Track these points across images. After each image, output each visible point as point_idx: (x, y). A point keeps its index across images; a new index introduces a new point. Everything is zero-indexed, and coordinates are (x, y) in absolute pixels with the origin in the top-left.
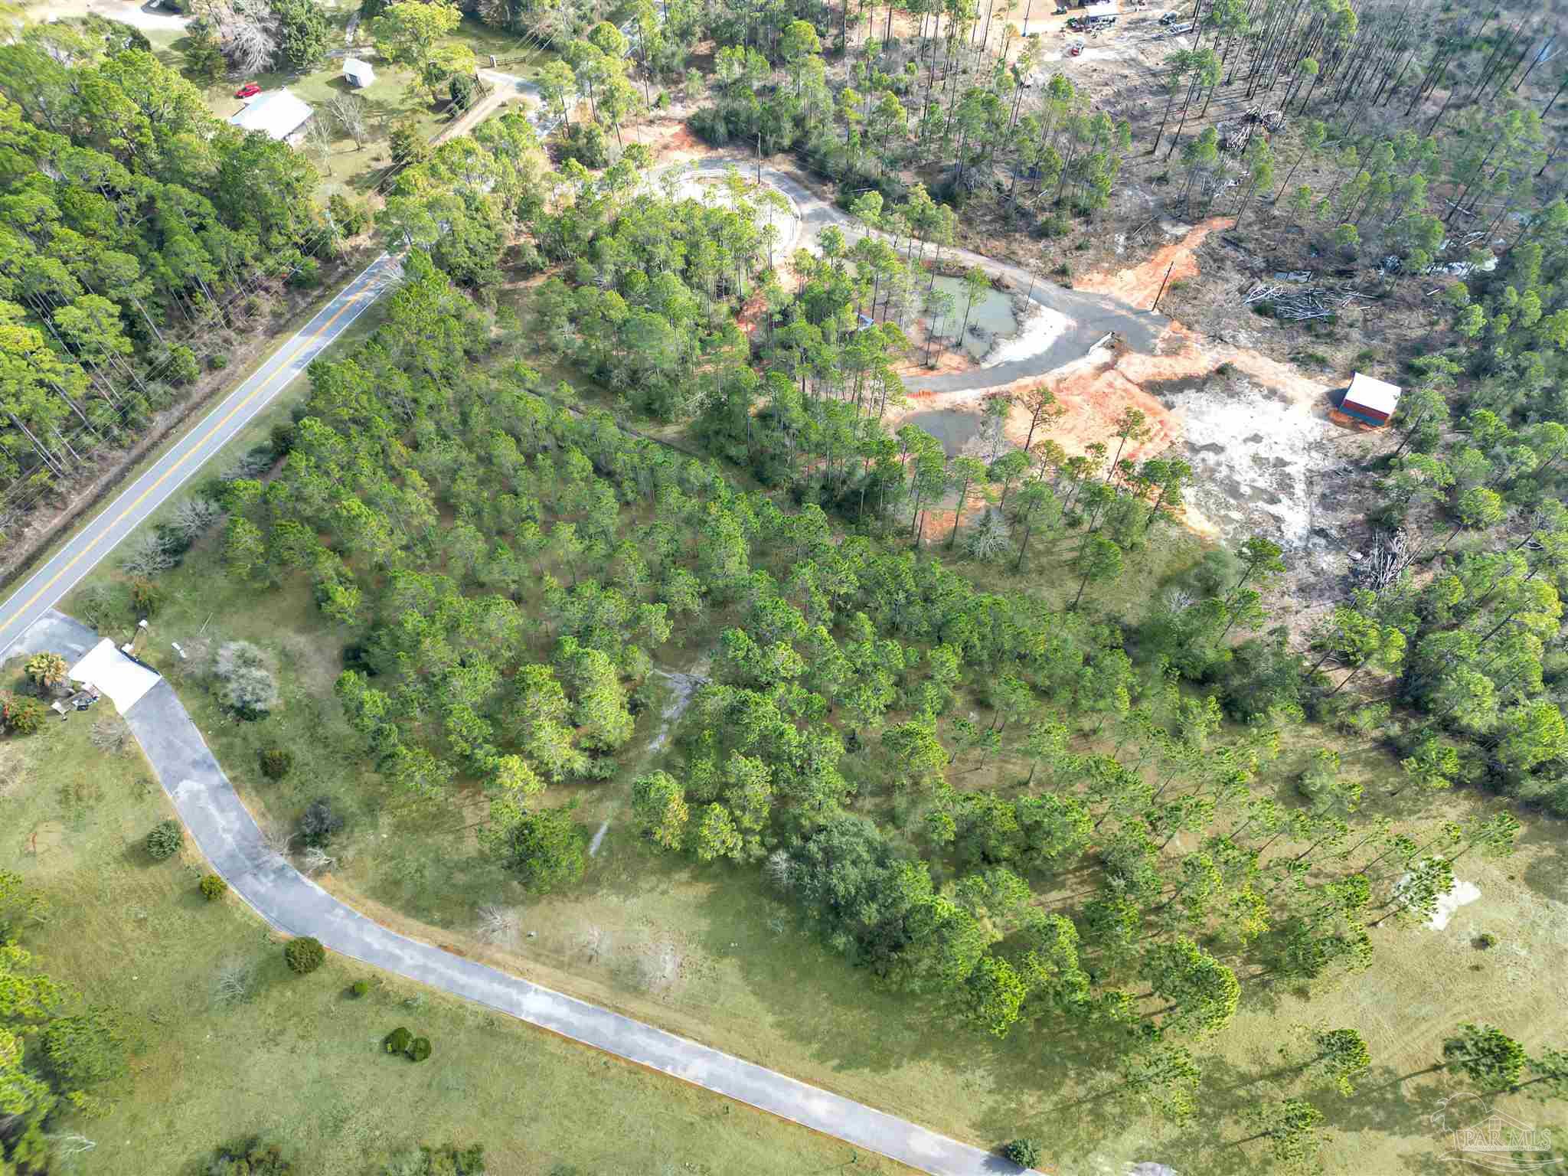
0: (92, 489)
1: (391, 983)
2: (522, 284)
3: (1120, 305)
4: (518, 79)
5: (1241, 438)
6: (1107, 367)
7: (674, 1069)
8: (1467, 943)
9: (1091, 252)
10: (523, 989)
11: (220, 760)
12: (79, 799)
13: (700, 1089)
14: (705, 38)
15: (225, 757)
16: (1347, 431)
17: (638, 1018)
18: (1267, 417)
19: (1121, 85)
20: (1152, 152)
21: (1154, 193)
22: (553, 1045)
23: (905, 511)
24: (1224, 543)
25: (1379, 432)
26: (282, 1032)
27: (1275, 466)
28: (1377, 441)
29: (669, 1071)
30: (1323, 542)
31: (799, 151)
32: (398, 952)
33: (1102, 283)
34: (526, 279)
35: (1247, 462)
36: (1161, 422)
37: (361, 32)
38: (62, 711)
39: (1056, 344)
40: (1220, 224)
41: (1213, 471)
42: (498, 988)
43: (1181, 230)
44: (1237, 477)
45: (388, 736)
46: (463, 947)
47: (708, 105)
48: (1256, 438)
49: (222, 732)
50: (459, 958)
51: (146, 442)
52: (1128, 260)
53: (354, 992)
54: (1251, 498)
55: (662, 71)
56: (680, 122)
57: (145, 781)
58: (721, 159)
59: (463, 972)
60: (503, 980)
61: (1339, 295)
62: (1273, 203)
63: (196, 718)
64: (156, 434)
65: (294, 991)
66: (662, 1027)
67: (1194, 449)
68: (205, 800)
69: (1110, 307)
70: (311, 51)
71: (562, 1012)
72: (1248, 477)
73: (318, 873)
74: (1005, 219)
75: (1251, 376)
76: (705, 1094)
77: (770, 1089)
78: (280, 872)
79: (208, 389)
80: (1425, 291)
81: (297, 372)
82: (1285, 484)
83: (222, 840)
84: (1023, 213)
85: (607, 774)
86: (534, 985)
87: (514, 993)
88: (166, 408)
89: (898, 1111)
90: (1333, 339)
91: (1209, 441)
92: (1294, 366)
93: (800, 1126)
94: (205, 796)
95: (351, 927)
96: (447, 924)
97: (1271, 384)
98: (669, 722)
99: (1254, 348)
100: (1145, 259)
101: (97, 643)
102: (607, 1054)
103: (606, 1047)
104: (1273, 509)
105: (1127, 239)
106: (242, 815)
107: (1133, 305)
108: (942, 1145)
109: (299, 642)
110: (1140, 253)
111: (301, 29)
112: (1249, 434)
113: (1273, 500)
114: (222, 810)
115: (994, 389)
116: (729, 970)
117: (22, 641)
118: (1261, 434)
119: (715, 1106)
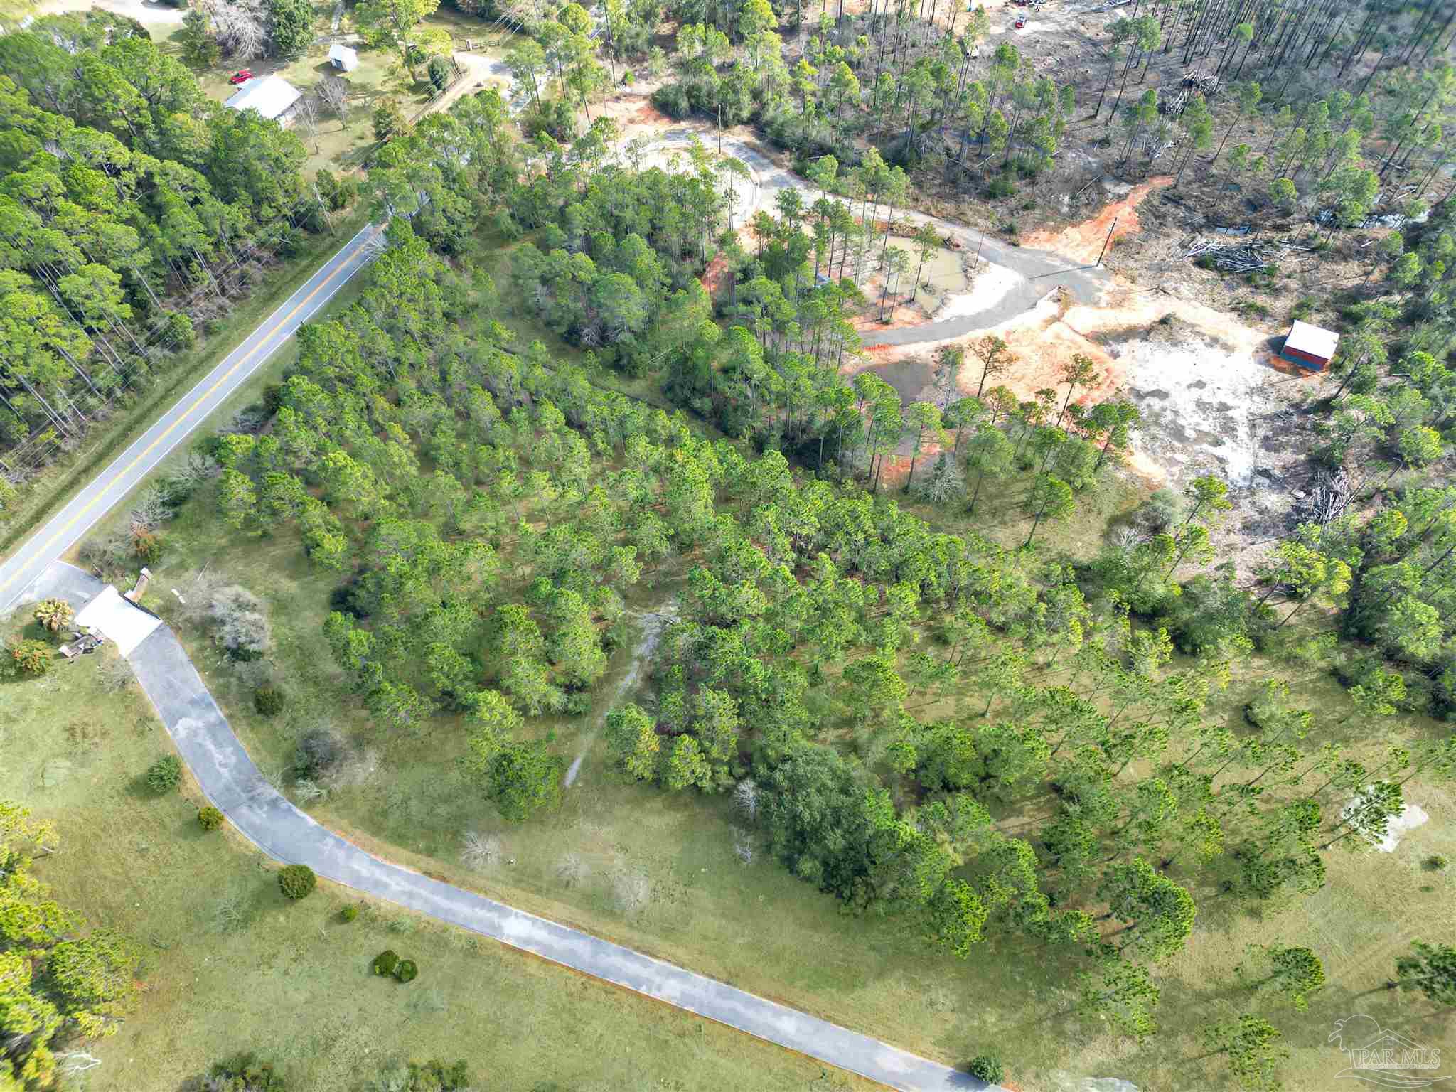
0: (97, 447)
1: (379, 908)
2: (497, 251)
3: (1065, 260)
4: (493, 61)
5: (1184, 384)
6: (1056, 319)
7: (649, 989)
8: (1416, 865)
9: (1038, 211)
10: (503, 913)
11: (217, 699)
12: (85, 736)
13: (673, 1007)
14: (667, 19)
15: (222, 696)
16: (1287, 376)
17: (614, 941)
18: (1211, 364)
19: (1063, 54)
20: (1094, 116)
21: (1097, 156)
22: (533, 966)
23: (862, 456)
24: (1169, 484)
25: (1317, 377)
26: (275, 956)
27: (1218, 410)
28: (1317, 386)
29: (643, 990)
30: (1267, 481)
31: (756, 122)
32: (385, 879)
33: (1048, 241)
34: (502, 246)
35: (1192, 407)
36: (1107, 370)
37: (345, 21)
38: (69, 654)
39: (1004, 300)
40: (1159, 183)
41: (1158, 415)
42: (481, 913)
43: (1124, 189)
44: (1181, 421)
45: (374, 672)
46: (446, 874)
47: (672, 81)
48: (1200, 385)
49: (218, 672)
50: (443, 885)
51: (149, 402)
52: (1073, 218)
53: (344, 916)
54: (1196, 441)
55: (627, 50)
56: (645, 98)
57: (145, 719)
58: (683, 131)
59: (448, 898)
60: (483, 905)
61: (1277, 247)
62: (1211, 162)
63: (194, 660)
64: (157, 395)
65: (287, 917)
66: (637, 949)
67: (1140, 395)
68: (203, 737)
69: (1058, 263)
70: (298, 38)
71: (541, 935)
72: (1191, 420)
73: (309, 805)
74: (954, 183)
75: (1193, 326)
76: (678, 1013)
77: (740, 1008)
78: (274, 803)
79: (204, 354)
80: (1360, 242)
81: (288, 336)
82: (1229, 427)
83: (219, 774)
84: (972, 177)
85: (581, 708)
86: (515, 910)
87: (494, 916)
88: (165, 371)
89: (864, 1029)
90: (1275, 292)
91: (1154, 388)
92: (1234, 315)
93: (770, 1043)
94: (202, 732)
95: (341, 855)
96: (430, 852)
97: (1214, 333)
98: (641, 659)
99: (1196, 299)
100: (1089, 218)
101: (102, 590)
102: (584, 974)
103: (585, 970)
104: (1219, 451)
105: (1072, 198)
106: (237, 750)
107: (1079, 261)
108: (911, 1063)
109: (289, 586)
110: (1084, 212)
111: (290, 17)
112: (1192, 380)
113: (1217, 443)
114: (219, 745)
115: (946, 342)
116: (703, 896)
117: (31, 589)
118: (1204, 380)
119: (688, 1024)
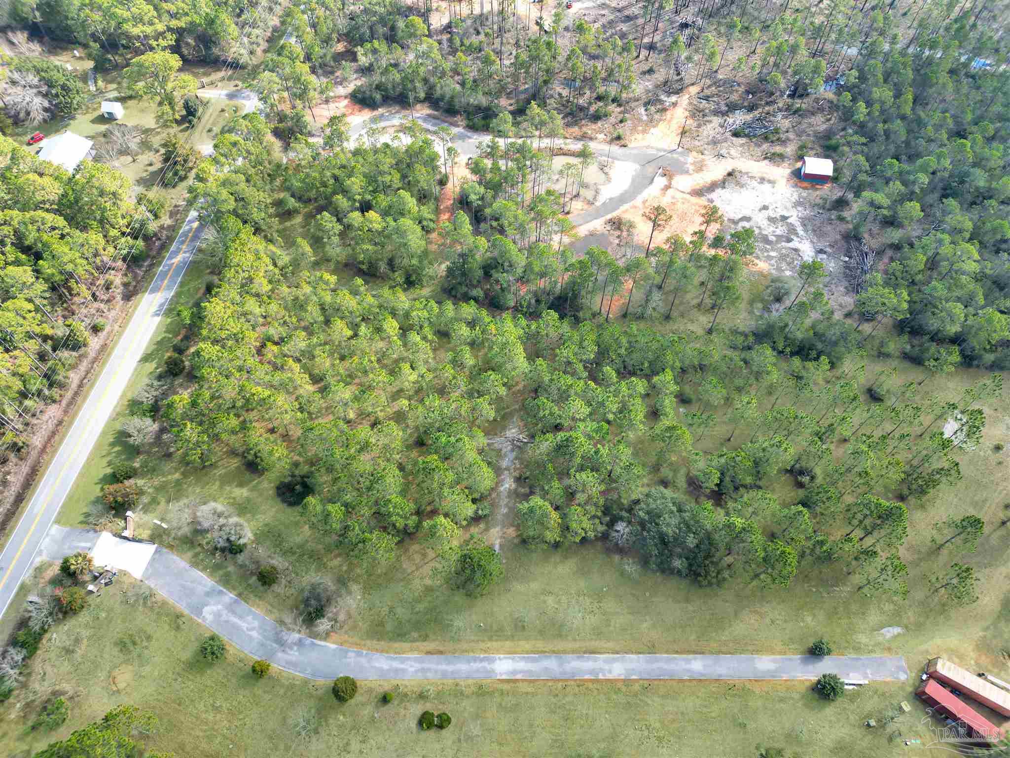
1: (406, 686)
2: (288, 224)
3: (659, 150)
4: (225, 92)
5: (757, 209)
6: (667, 187)
7: (604, 675)
8: (990, 452)
9: (629, 122)
10: (491, 661)
11: (225, 586)
12: (134, 643)
13: (624, 681)
14: (339, 41)
15: (226, 581)
16: (810, 191)
17: (569, 653)
18: (766, 194)
19: (604, 20)
20: (638, 56)
21: (649, 81)
22: (524, 688)
23: (595, 302)
24: (774, 272)
25: (827, 187)
26: (348, 744)
27: (782, 221)
28: (829, 192)
29: (601, 677)
30: (825, 256)
31: (432, 100)
32: (402, 666)
33: (643, 139)
34: (290, 220)
35: (766, 222)
37: (100, 83)
38: (95, 590)
39: (633, 181)
40: (694, 90)
42: (476, 665)
43: (674, 98)
44: (764, 232)
46: (441, 649)
47: (359, 83)
48: (765, 208)
49: (217, 567)
50: (442, 656)
51: (69, 394)
52: (652, 122)
53: (385, 700)
54: (777, 242)
55: (320, 67)
56: (346, 97)
57: (177, 616)
58: (382, 115)
59: (449, 663)
60: (475, 660)
61: (774, 116)
62: (716, 72)
63: (195, 564)
64: (75, 386)
65: (344, 715)
66: (585, 652)
67: (734, 222)
68: (226, 616)
69: (654, 152)
70: (75, 102)
71: (522, 665)
72: (769, 230)
73: (327, 636)
74: (571, 114)
75: (747, 173)
76: (627, 682)
77: (665, 666)
78: (300, 643)
79: (98, 347)
80: (817, 103)
81: (158, 319)
82: (792, 230)
83: (251, 637)
84: (581, 109)
85: (486, 512)
86: (497, 656)
87: (486, 665)
88: (73, 367)
89: (743, 652)
90: (783, 142)
91: (740, 216)
92: (766, 161)
93: (690, 680)
94: (225, 612)
95: (363, 660)
96: (425, 638)
97: (759, 175)
98: (507, 469)
99: (742, 156)
100: (661, 120)
101: (98, 537)
102: (559, 680)
103: (559, 676)
104: (791, 245)
105: (646, 110)
106: (256, 617)
107: (666, 148)
108: (774, 661)
109: (241, 493)
110: (657, 116)
111: (64, 87)
112: (759, 206)
113: (789, 240)
114: (241, 617)
115: (609, 217)
116: (610, 605)
117: (40, 553)
118: (766, 204)
119: (637, 687)
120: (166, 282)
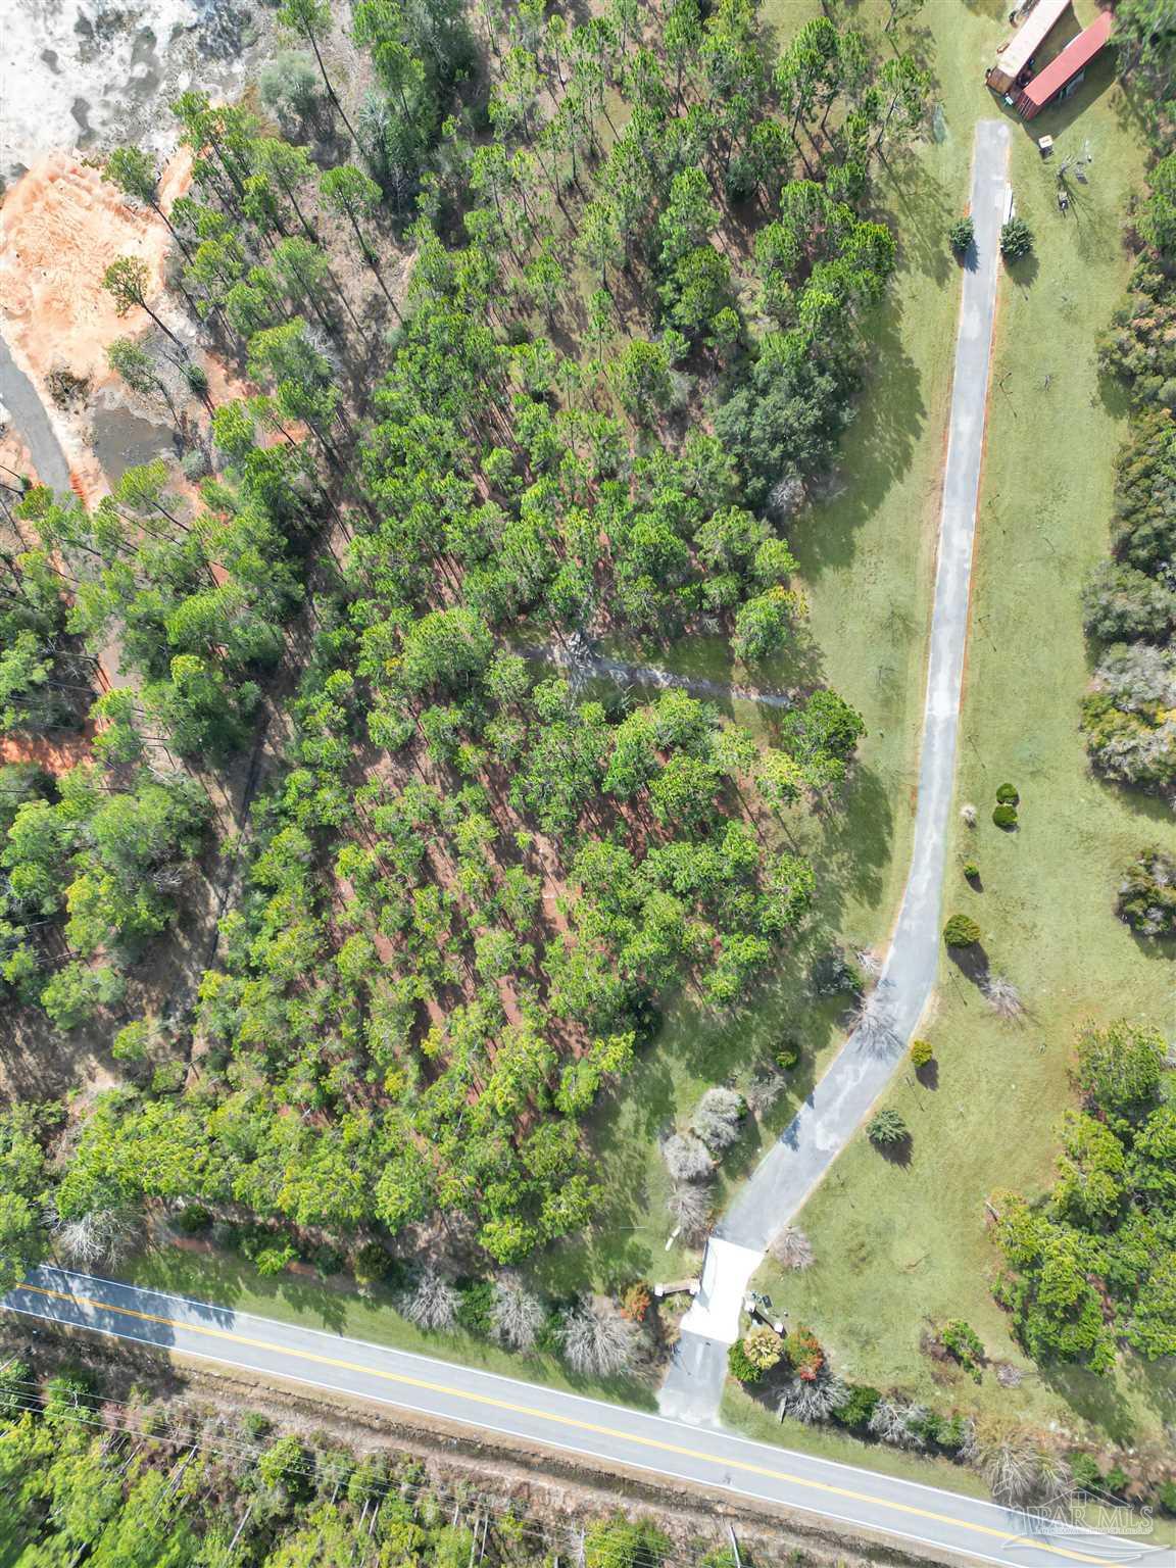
0: (489, 1469)
1: (958, 846)
5: (54, 78)
7: (966, 561)
10: (933, 721)
11: (786, 1123)
12: (861, 1245)
13: (977, 533)
15: (782, 1120)
17: (930, 608)
22: (974, 678)
26: (1023, 926)
27: (90, 34)
29: (968, 566)
32: (928, 853)
35: (92, 69)
36: (52, 180)
41: (118, 112)
42: (937, 743)
44: (123, 81)
46: (909, 794)
48: (49, 58)
50: (919, 793)
51: (406, 1448)
53: (973, 879)
54: (151, 61)
57: (826, 1188)
59: (931, 783)
60: (930, 744)
63: (746, 1173)
64: (386, 1443)
66: (933, 583)
67: (87, 137)
68: (833, 1114)
71: (943, 677)
72: (117, 69)
76: (981, 529)
77: (961, 472)
78: (882, 1001)
79: (301, 1418)
81: (241, 1316)
83: (868, 1073)
86: (927, 713)
87: (938, 730)
88: (347, 1451)
89: (951, 354)
91: (70, 117)
93: (985, 438)
94: (827, 1117)
95: (917, 907)
101: (687, 1333)
102: (968, 627)
103: (962, 628)
104: (162, 38)
106: (838, 1070)
108: (969, 308)
112: (43, 70)
113: (149, 36)
114: (837, 1092)
115: (46, 399)
116: (864, 536)
117: (706, 1423)
118: (39, 52)
119: (987, 517)
120: (144, 1316)
